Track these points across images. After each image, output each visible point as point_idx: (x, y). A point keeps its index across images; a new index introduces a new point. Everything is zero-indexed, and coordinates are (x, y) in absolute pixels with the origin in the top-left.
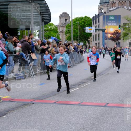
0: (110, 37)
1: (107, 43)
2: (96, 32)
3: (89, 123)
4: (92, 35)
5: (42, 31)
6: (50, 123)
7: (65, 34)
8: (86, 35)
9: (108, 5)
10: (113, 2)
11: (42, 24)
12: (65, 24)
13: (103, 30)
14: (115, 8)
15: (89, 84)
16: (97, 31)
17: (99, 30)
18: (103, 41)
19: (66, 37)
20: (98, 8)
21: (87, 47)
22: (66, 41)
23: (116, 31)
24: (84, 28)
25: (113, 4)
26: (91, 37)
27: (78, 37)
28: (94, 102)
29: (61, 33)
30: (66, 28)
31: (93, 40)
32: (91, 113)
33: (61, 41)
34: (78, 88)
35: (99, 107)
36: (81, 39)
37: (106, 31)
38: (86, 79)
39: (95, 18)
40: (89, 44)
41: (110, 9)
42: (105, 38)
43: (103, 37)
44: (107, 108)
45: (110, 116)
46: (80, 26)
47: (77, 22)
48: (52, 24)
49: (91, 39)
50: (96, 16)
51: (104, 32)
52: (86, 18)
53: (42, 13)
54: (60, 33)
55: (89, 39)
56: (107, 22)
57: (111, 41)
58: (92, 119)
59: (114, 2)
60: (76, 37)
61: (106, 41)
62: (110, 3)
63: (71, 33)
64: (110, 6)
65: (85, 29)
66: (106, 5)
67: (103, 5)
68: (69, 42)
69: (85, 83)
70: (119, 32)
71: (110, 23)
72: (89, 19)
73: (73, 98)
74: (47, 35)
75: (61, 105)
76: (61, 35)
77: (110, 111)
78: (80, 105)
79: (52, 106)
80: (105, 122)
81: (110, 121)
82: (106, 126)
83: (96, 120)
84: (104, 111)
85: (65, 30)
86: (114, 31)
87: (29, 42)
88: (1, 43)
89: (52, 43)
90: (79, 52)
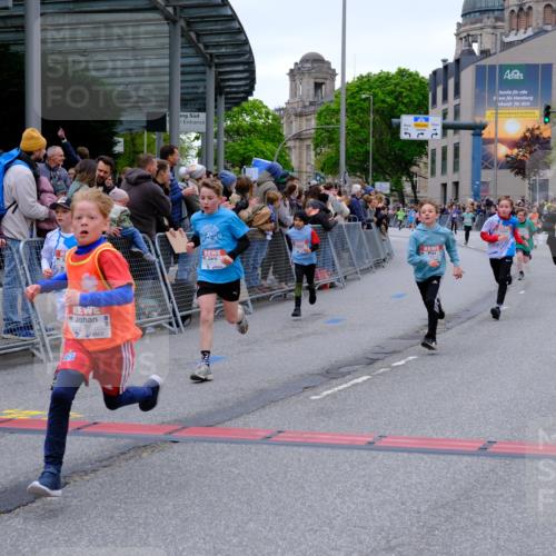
0: (504, 159)
1: (491, 186)
2: (444, 134)
3: (412, 525)
4: (430, 148)
5: (216, 136)
6: (247, 523)
7: (312, 147)
8: (404, 152)
9: (497, 19)
10: (521, 9)
11: (216, 107)
12: (311, 104)
13: (477, 129)
14: (530, 32)
16: (450, 132)
17: (457, 128)
18: (476, 176)
19: (317, 161)
20: (457, 35)
21: (406, 201)
22: (317, 174)
23: (531, 131)
24: (394, 120)
25: (518, 16)
26: (424, 159)
27: (366, 160)
28: (435, 436)
29: (297, 143)
30: (319, 118)
31: (433, 173)
32: (421, 484)
34: (365, 378)
35: (455, 458)
36: (380, 166)
37: (486, 133)
38: (402, 338)
39: (440, 77)
40: (414, 187)
41: (507, 36)
42: (484, 161)
43: (473, 159)
44: (488, 463)
45: (502, 495)
46: (376, 112)
47: (364, 96)
48: (259, 106)
49: (421, 167)
50: (446, 67)
51: (476, 138)
52: (403, 76)
53: (216, 61)
54: (290, 144)
55: (414, 169)
56: (492, 92)
57: (508, 175)
58: (423, 509)
59: (525, 8)
60: (362, 158)
61: (486, 175)
62: (507, 13)
63: (339, 143)
64: (505, 24)
65: (399, 126)
66: (489, 21)
67: (475, 23)
68: (329, 180)
69: (395, 356)
70: (546, 135)
71: (506, 96)
72: (415, 80)
73: (344, 419)
74: (235, 152)
75: (295, 448)
76: (297, 151)
77: (501, 473)
78: (372, 449)
79: (256, 455)
80: (480, 520)
81: (501, 517)
82: (485, 538)
83: (442, 510)
84: (475, 473)
85: (313, 131)
86: (524, 130)
87: (159, 180)
88: (46, 188)
89: (259, 185)
90: (372, 221)
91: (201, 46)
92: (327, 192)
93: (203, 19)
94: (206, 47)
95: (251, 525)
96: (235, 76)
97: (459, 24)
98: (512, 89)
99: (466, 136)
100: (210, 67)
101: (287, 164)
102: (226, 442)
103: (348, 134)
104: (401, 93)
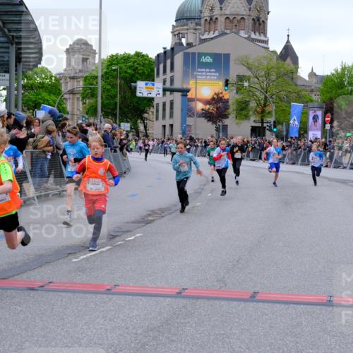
0: (200, 111)
1: (193, 127)
2: (164, 94)
3: (132, 342)
4: (155, 103)
5: (17, 89)
6: (24, 343)
7: (81, 99)
8: (140, 104)
9: (197, 24)
10: (211, 19)
11: (16, 70)
12: (80, 71)
13: (184, 92)
14: (217, 33)
15: (138, 235)
16: (168, 93)
17: (172, 91)
18: (183, 121)
19: (84, 108)
20: (172, 32)
21: (141, 135)
22: (83, 117)
23: (217, 94)
24: (133, 84)
25: (209, 23)
26: (152, 109)
27: (116, 108)
28: (150, 285)
29: (71, 96)
30: (85, 81)
31: (157, 118)
32: (139, 315)
33: (68, 117)
34: (108, 248)
35: (161, 299)
36: (124, 113)
37: (190, 95)
38: (133, 222)
39: (162, 58)
40: (145, 127)
41: (203, 35)
42: (188, 112)
43: (182, 110)
44: (181, 302)
45: (189, 322)
46: (121, 78)
47: (114, 68)
48: (44, 70)
49: (150, 114)
50: (165, 52)
51: (184, 97)
52: (138, 56)
53: (16, 40)
54: (66, 96)
55: (145, 115)
56: (194, 69)
57: (203, 121)
58: (139, 332)
59: (214, 18)
60: (111, 107)
61: (190, 121)
62: (203, 21)
63: (97, 97)
64: (202, 28)
65: (135, 88)
66: (191, 25)
67: (184, 26)
68: (92, 120)
69: (128, 234)
70: (226, 97)
71: (202, 72)
72: (146, 60)
73: (92, 274)
74: (30, 100)
75: (60, 293)
76: (71, 101)
77: (189, 309)
78: (110, 294)
79: (34, 298)
80: (174, 338)
81: (187, 336)
82: (177, 350)
83: (151, 333)
84: (173, 308)
85: (81, 89)
86: (213, 93)
89: (43, 122)
90: (117, 147)
91: (6, 30)
92: (88, 128)
93: (7, 13)
94: (9, 31)
95: (27, 344)
96: (29, 51)
97: (173, 26)
98: (206, 69)
99: (178, 96)
100: (12, 44)
101: (62, 110)
102: (13, 289)
103: (103, 92)
104: (137, 68)
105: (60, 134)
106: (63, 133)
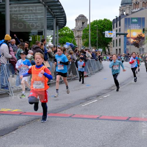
0: (132, 43)
1: (129, 50)
2: (117, 36)
3: (109, 139)
4: (113, 40)
5: (56, 36)
6: (65, 139)
7: (82, 39)
8: (106, 41)
9: (130, 6)
10: (136, 3)
11: (56, 29)
12: (81, 28)
13: (125, 35)
14: (139, 9)
15: (108, 95)
16: (118, 35)
17: (120, 34)
18: (125, 47)
19: (83, 43)
20: (120, 10)
21: (107, 54)
22: (83, 47)
23: (139, 35)
24: (103, 32)
25: (136, 5)
26: (111, 43)
27: (96, 43)
28: (115, 116)
29: (78, 38)
30: (83, 32)
31: (114, 46)
32: (111, 128)
33: (77, 47)
34: (96, 100)
35: (120, 122)
36: (100, 44)
37: (128, 36)
38: (106, 90)
39: (115, 21)
40: (109, 50)
41: (133, 10)
42: (127, 43)
43: (124, 42)
44: (129, 123)
45: (133, 132)
46: (99, 30)
47: (95, 26)
48: (67, 28)
49: (111, 45)
50: (117, 18)
51: (125, 37)
52: (106, 20)
53: (56, 16)
54: (76, 38)
55: (109, 45)
56: (129, 25)
57: (133, 47)
58: (112, 135)
59: (138, 3)
61: (128, 47)
62: (133, 4)
63: (89, 38)
64: (132, 7)
65: (104, 34)
66: (128, 6)
67: (125, 7)
68: (86, 48)
69: (104, 95)
70: (143, 36)
71: (133, 26)
72: (109, 22)
73: (91, 111)
74: (61, 41)
75: (78, 119)
76: (78, 40)
77: (132, 126)
78: (98, 119)
79: (68, 121)
80: (127, 138)
81: (133, 137)
82: (128, 143)
83: (117, 136)
84: (126, 126)
85: (82, 35)
86: (137, 35)
87: (41, 48)
88: (11, 50)
89: (68, 49)
91: (52, 12)
93: (52, 6)
94: (53, 13)
95: (67, 139)
96: (61, 20)
97: (120, 7)
98: (134, 24)
99: (122, 36)
100: (54, 18)
101: (75, 44)
102: (59, 117)
103: (91, 36)
104: (105, 25)
105: (75, 54)
106: (76, 53)
